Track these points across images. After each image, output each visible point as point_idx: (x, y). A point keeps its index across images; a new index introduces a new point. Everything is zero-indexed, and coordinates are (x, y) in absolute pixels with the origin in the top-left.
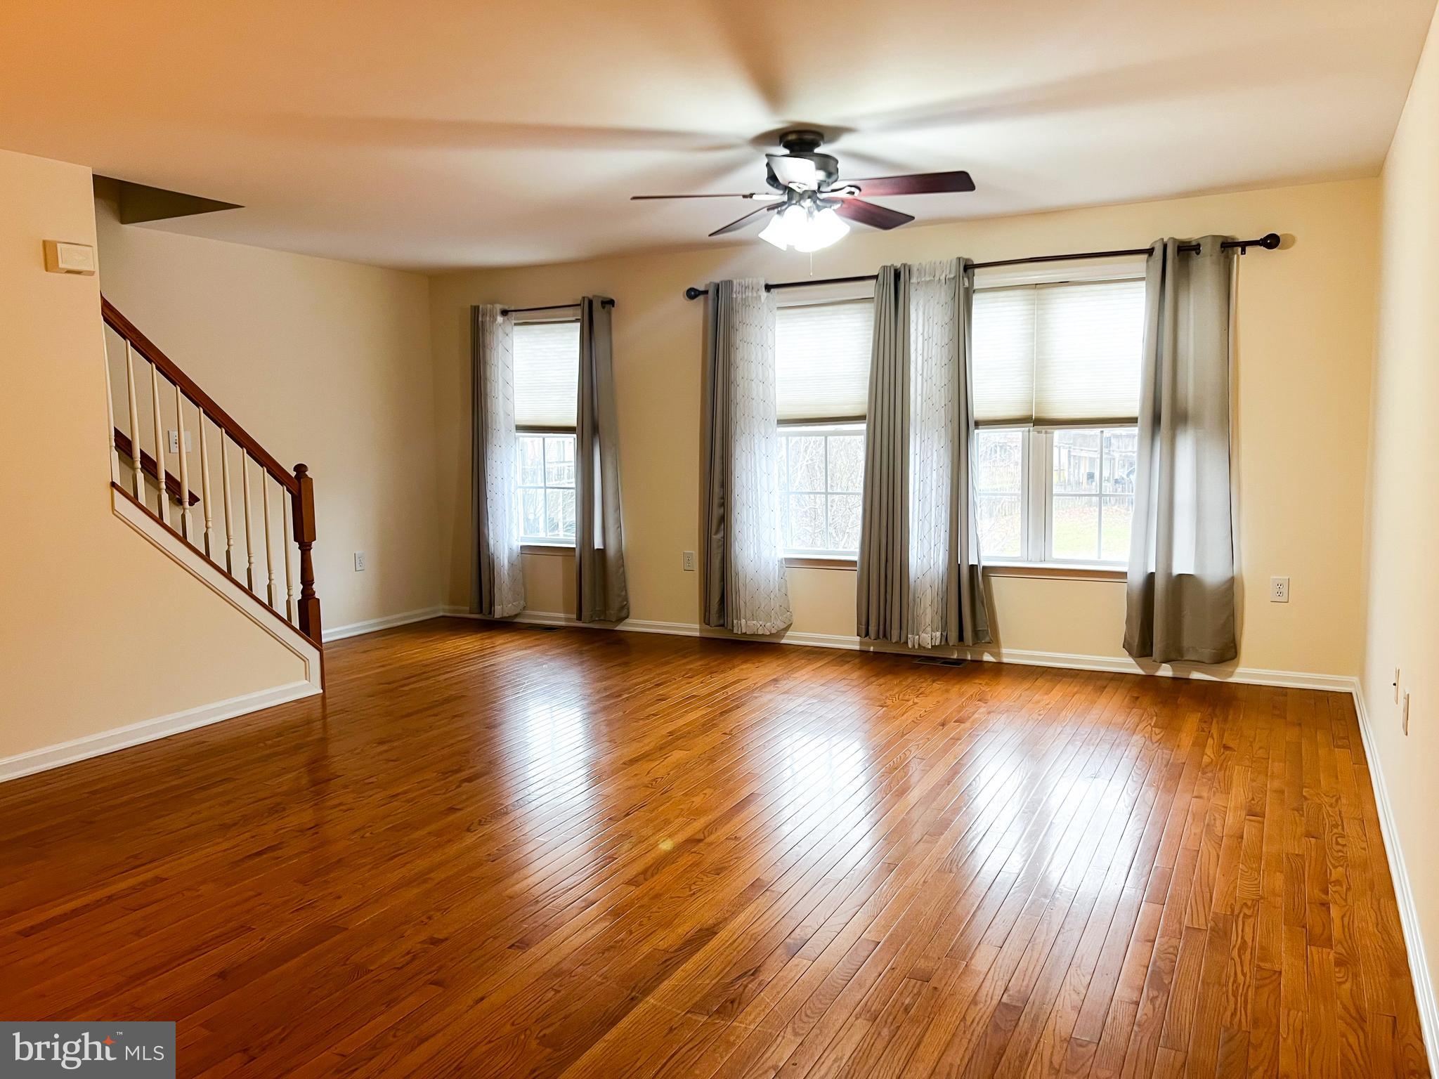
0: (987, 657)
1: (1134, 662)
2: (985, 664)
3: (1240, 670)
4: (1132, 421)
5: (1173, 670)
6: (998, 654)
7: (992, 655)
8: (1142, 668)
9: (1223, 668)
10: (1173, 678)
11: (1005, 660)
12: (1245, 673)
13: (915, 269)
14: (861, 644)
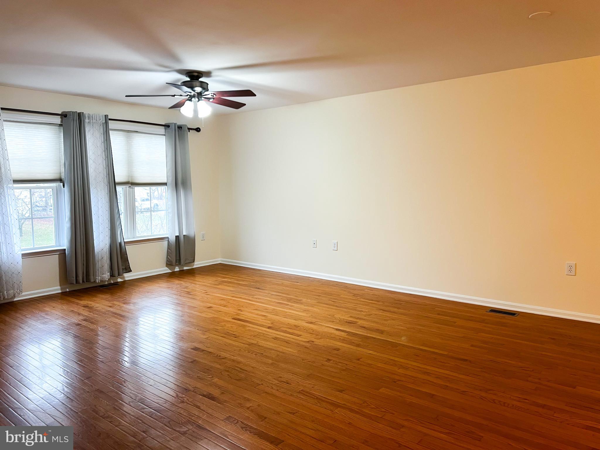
0: (119, 280)
1: (168, 268)
4: (165, 184)
5: (179, 268)
6: (124, 278)
7: (121, 278)
8: (170, 270)
9: (192, 264)
11: (127, 279)
12: (197, 264)
13: (87, 116)
14: (61, 289)
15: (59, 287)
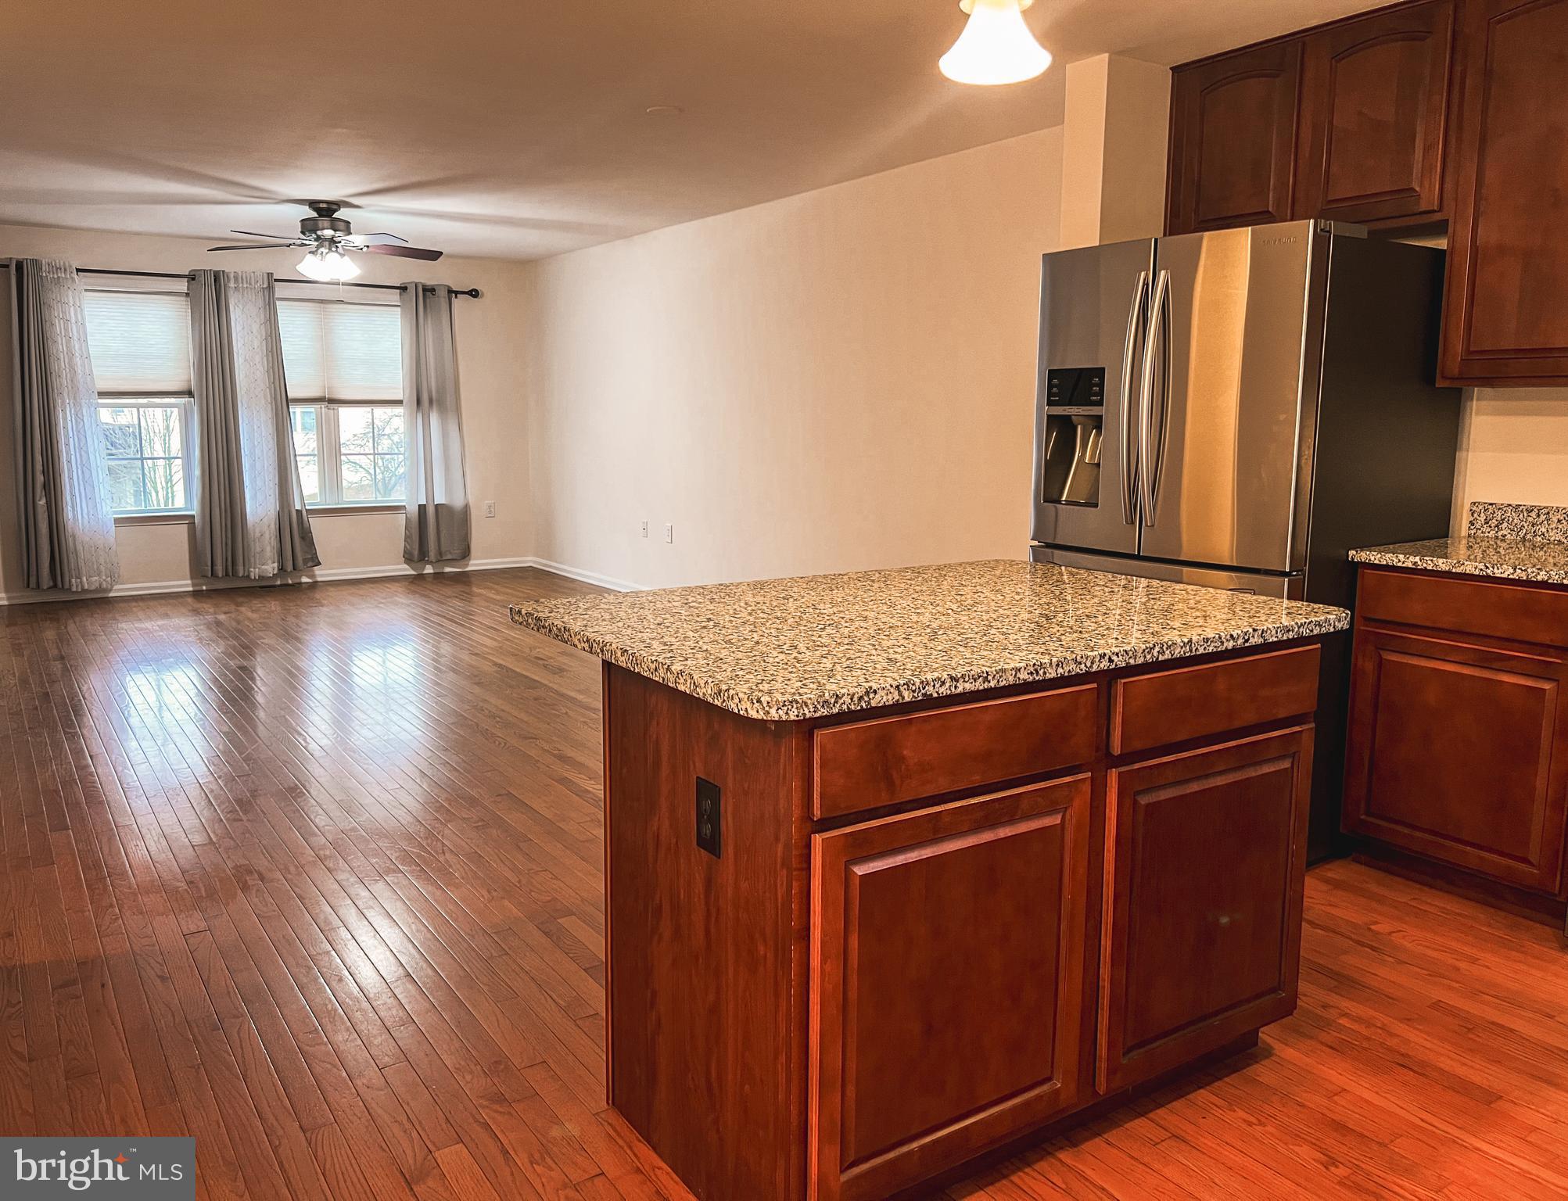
0: (305, 580)
1: (407, 567)
2: (304, 585)
3: (471, 562)
4: (399, 402)
5: (434, 569)
6: (313, 576)
7: (308, 577)
8: (413, 569)
9: (462, 562)
10: (435, 573)
11: (319, 579)
12: (475, 564)
13: (232, 276)
14: (193, 585)
15: (189, 582)
